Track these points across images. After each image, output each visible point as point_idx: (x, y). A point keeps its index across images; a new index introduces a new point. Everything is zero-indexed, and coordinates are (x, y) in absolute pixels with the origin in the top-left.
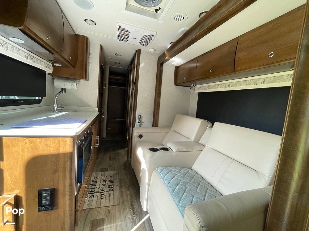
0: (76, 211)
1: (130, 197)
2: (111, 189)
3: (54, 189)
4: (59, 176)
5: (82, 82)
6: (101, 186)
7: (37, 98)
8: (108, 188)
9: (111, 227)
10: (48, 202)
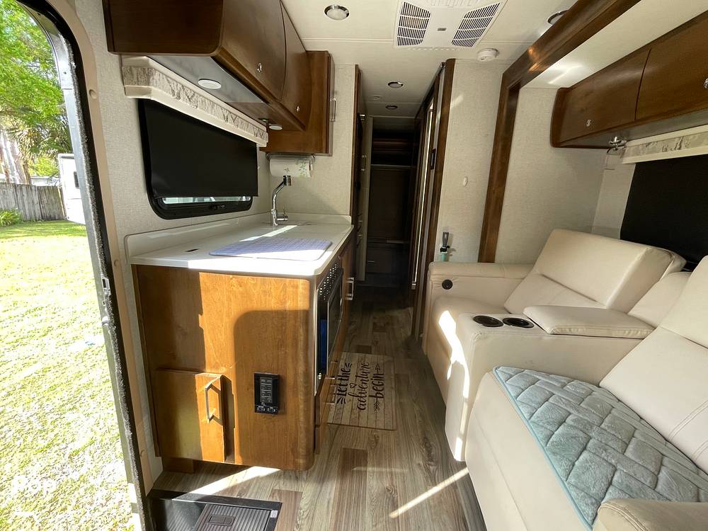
0: (316, 426)
1: (420, 419)
2: (378, 394)
3: (279, 376)
4: (286, 353)
5: (321, 159)
6: (359, 382)
7: (244, 199)
8: (371, 389)
9: (381, 473)
10: (270, 398)
